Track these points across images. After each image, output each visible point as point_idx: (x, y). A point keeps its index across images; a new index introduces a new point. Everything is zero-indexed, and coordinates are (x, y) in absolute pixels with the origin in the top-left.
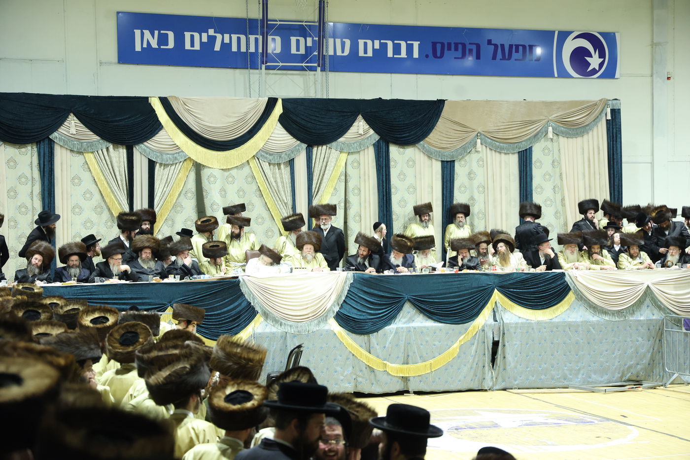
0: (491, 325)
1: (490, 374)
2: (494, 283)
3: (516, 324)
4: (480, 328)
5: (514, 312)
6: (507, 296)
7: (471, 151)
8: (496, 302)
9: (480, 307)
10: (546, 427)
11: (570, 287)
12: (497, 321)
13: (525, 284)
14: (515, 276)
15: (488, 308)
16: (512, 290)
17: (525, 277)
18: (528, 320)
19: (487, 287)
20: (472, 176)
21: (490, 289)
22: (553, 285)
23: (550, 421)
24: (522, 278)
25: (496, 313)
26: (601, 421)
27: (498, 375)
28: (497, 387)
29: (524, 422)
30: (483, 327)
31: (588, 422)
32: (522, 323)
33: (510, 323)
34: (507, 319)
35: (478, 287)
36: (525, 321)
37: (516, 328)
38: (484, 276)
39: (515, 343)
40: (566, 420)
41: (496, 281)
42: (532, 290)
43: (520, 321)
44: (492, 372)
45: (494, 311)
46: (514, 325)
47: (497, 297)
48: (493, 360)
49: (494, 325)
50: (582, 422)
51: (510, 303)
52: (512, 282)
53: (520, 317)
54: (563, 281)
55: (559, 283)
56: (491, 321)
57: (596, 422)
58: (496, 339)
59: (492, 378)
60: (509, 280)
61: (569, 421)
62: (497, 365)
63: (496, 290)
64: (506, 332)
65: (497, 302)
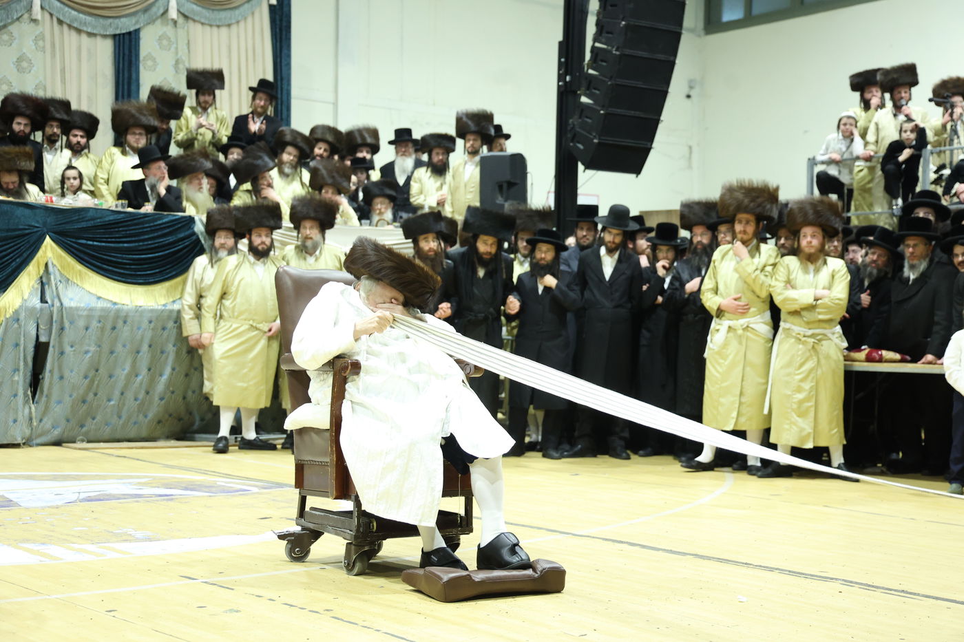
0: (34, 309)
1: (27, 411)
2: (45, 224)
3: (91, 310)
4: (8, 316)
5: (87, 286)
6: (73, 253)
7: (21, 17)
8: (46, 265)
9: (9, 270)
10: (137, 502)
11: (202, 246)
12: (47, 302)
13: (111, 233)
14: (90, 214)
15: (29, 275)
16: (83, 242)
17: (111, 218)
18: (115, 304)
19: (27, 232)
20: (25, 64)
21: (34, 238)
22: (171, 239)
23: (147, 491)
24: (107, 219)
25: (46, 287)
26: (265, 488)
27: (45, 413)
28: (39, 441)
29: (83, 496)
30: (16, 312)
31: (238, 491)
32: (103, 310)
33: (77, 309)
34: (71, 299)
35: (8, 230)
36: (109, 305)
37: (89, 317)
38: (21, 209)
39: (86, 348)
40: (186, 489)
41: (51, 220)
42: (126, 245)
43: (100, 304)
44: (30, 408)
45: (42, 282)
46: (85, 313)
47: (49, 254)
48: (35, 382)
49: (41, 309)
50: (224, 491)
51: (79, 267)
52: (84, 225)
53: (99, 298)
54: (187, 233)
55: (181, 235)
56: (36, 302)
57: (255, 490)
58: (43, 339)
59: (31, 419)
60: (78, 221)
61: (192, 490)
62: (42, 392)
63: (48, 237)
64: (67, 324)
65: (50, 265)
